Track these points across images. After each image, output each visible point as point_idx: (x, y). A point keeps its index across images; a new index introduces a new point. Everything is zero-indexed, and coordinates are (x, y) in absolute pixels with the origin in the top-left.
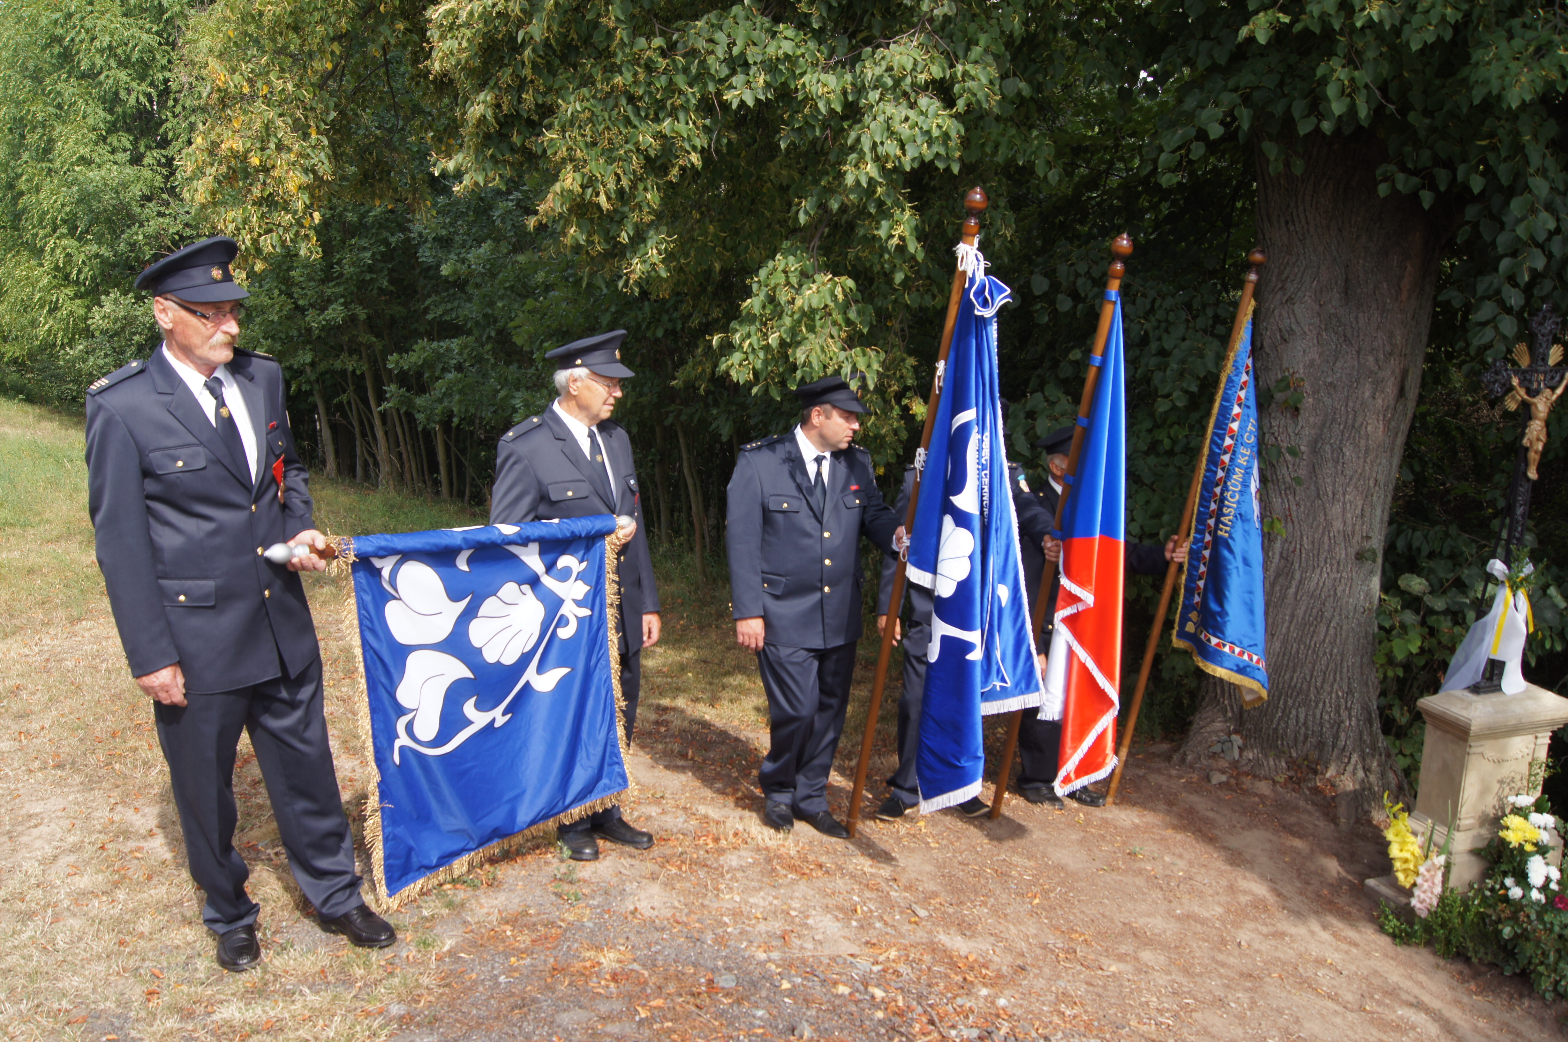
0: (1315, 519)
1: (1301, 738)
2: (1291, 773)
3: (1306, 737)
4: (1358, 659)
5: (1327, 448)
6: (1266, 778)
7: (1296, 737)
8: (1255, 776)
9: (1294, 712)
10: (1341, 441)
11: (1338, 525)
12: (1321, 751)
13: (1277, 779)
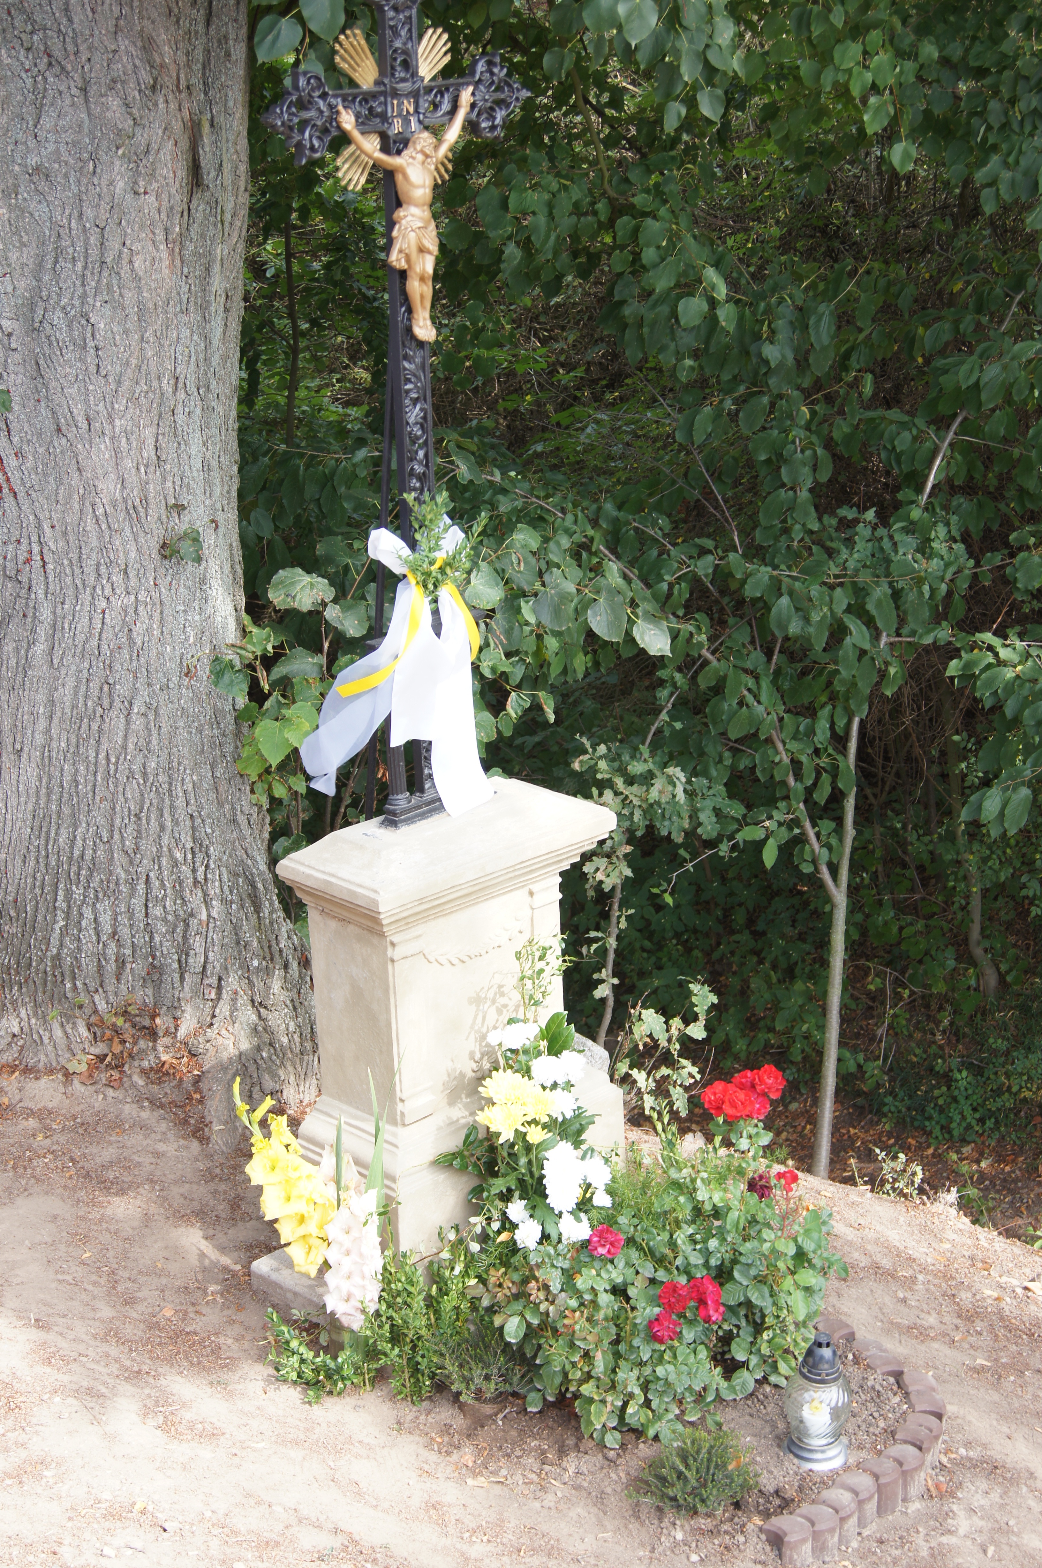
0: (60, 482)
1: (111, 967)
2: (100, 1048)
3: (121, 963)
4: (206, 771)
5: (57, 317)
6: (51, 1071)
7: (100, 966)
8: (27, 1070)
9: (88, 913)
10: (84, 295)
11: (109, 488)
12: (158, 985)
13: (72, 1067)
